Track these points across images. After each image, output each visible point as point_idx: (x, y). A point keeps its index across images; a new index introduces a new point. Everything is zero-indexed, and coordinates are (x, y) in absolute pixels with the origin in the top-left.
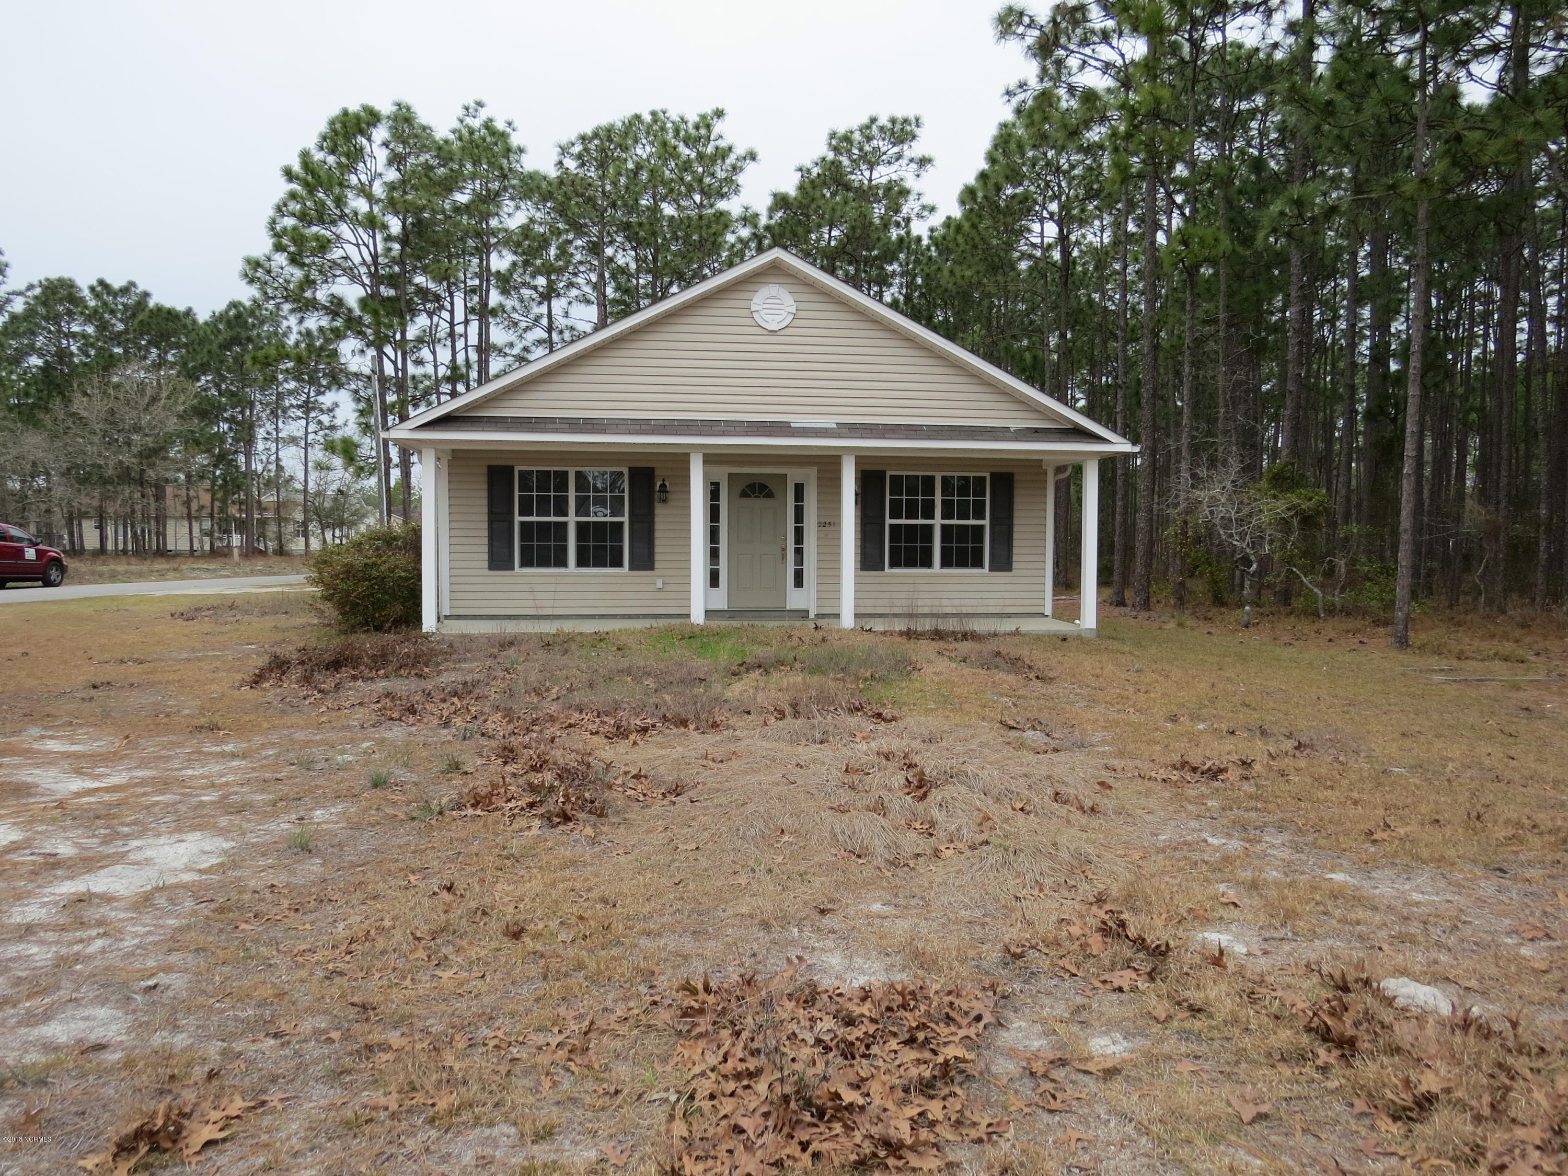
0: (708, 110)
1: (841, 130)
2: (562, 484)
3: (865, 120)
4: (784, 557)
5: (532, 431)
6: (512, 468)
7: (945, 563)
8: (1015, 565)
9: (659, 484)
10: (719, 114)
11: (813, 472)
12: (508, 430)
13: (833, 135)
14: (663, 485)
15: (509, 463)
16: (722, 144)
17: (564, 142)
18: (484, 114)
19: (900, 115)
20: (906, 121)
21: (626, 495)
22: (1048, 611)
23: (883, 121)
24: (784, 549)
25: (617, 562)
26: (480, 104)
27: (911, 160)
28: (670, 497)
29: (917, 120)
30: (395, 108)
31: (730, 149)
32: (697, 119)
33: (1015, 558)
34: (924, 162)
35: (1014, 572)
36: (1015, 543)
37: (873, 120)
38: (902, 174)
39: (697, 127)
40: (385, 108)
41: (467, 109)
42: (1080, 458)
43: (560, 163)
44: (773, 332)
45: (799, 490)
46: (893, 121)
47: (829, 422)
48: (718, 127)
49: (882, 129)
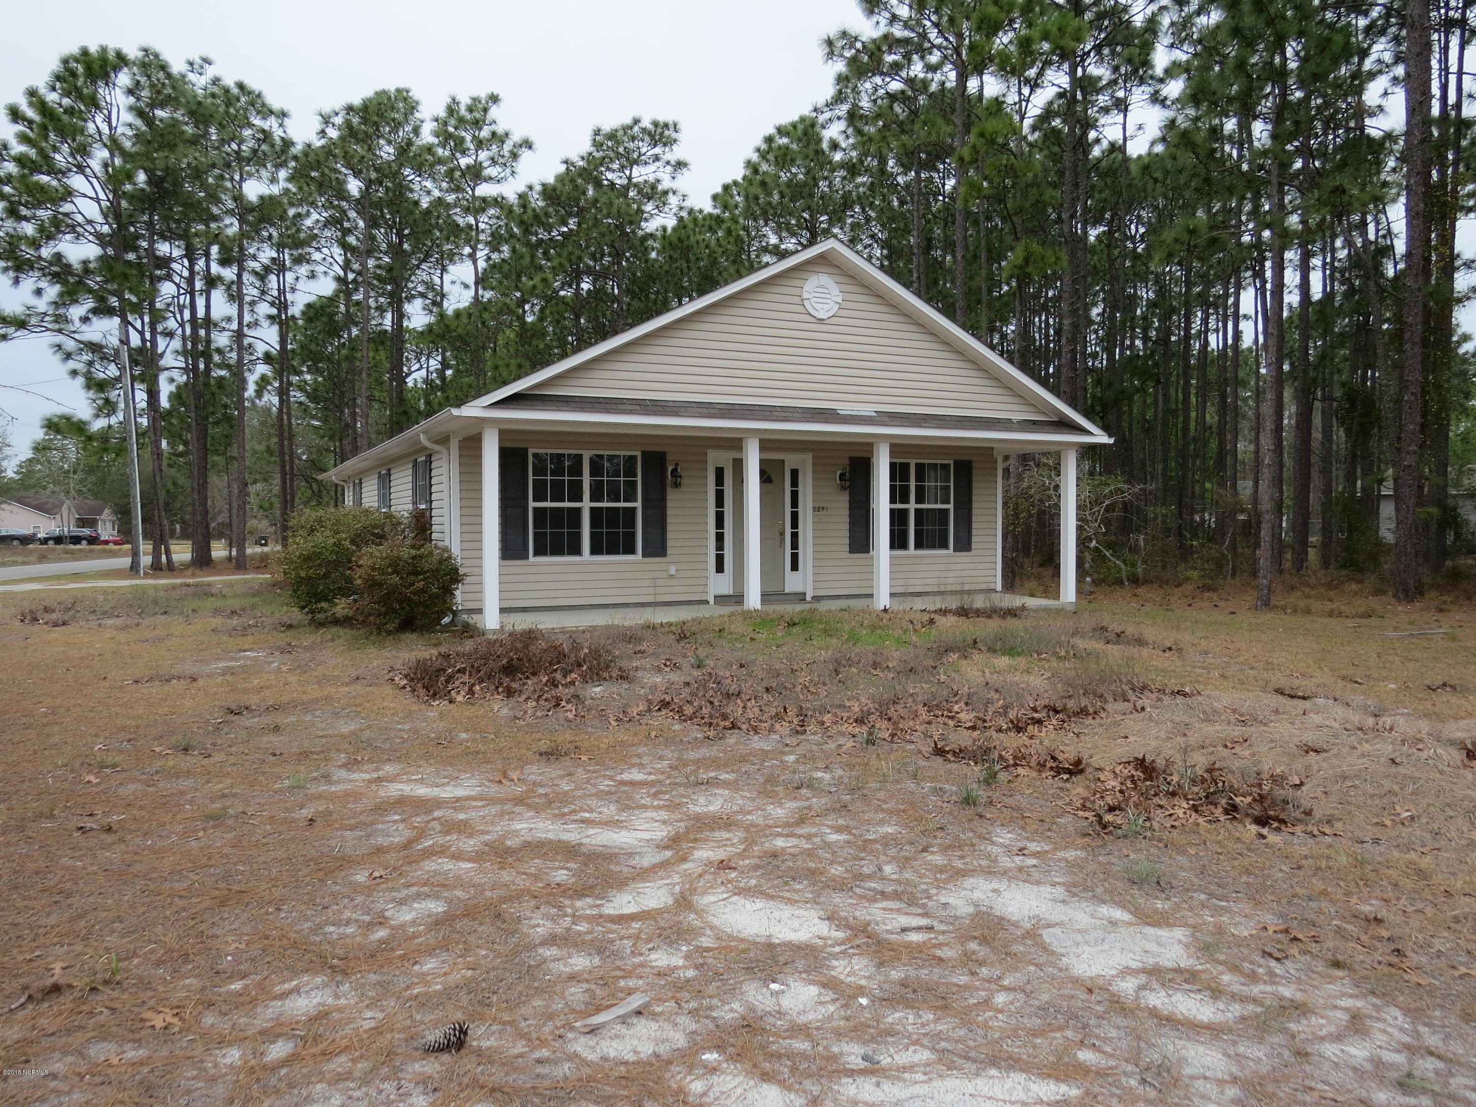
0: (483, 95)
1: (607, 128)
2: (576, 470)
3: (628, 121)
4: (783, 541)
5: (608, 411)
6: (526, 450)
7: (919, 545)
8: (973, 546)
9: (670, 469)
10: (494, 99)
11: (808, 458)
12: (583, 410)
13: (597, 132)
14: (674, 471)
15: (523, 445)
16: (500, 129)
17: (327, 109)
18: (211, 72)
19: (662, 118)
20: (666, 126)
21: (639, 479)
22: (999, 587)
23: (646, 123)
24: (782, 534)
25: (630, 549)
26: (207, 61)
27: (668, 163)
28: (684, 481)
29: (675, 125)
30: (140, 54)
31: (507, 135)
32: (469, 102)
33: (974, 539)
34: (680, 165)
35: (973, 552)
36: (974, 525)
37: (636, 121)
38: (660, 175)
39: (470, 110)
40: (133, 53)
41: (191, 64)
42: (1058, 448)
43: (323, 132)
44: (821, 321)
45: (795, 474)
46: (656, 124)
47: (867, 410)
48: (494, 112)
49: (644, 130)
